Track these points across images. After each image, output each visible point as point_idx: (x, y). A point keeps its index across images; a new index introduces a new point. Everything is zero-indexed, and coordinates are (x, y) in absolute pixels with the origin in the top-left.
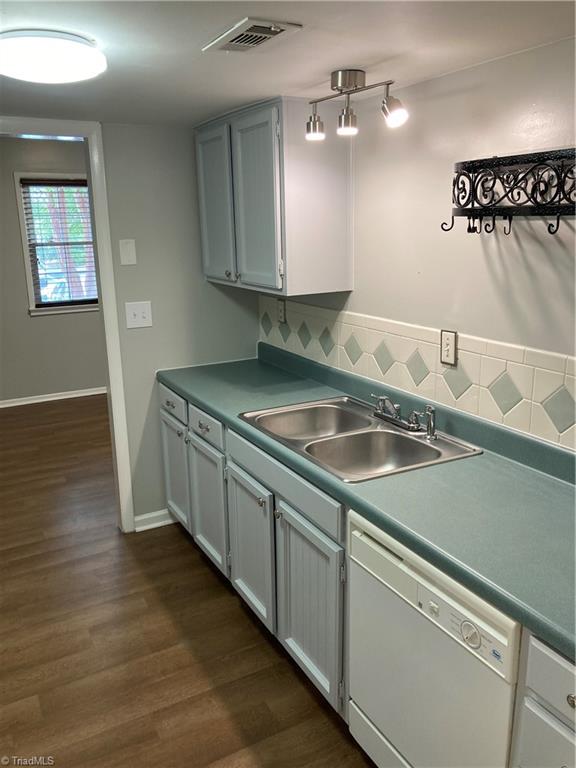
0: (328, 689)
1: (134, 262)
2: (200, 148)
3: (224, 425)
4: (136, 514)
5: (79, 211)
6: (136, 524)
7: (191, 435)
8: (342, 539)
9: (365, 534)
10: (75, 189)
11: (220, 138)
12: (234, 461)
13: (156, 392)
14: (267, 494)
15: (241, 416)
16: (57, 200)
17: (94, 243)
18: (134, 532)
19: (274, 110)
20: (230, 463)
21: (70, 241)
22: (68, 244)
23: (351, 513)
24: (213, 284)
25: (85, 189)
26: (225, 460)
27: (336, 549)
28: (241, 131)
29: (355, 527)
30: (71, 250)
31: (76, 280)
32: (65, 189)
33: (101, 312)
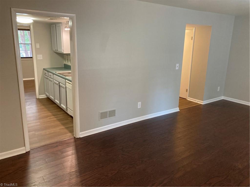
0: (65, 108)
1: (39, 47)
2: (51, 28)
3: (53, 74)
4: (39, 95)
5: (28, 36)
6: (39, 97)
7: (49, 78)
8: (65, 85)
9: (68, 83)
10: (27, 31)
11: (54, 27)
12: (55, 80)
13: (43, 72)
14: (58, 83)
15: (56, 72)
16: (22, 34)
17: (31, 44)
18: (39, 98)
19: (61, 24)
20: (54, 80)
21: (25, 43)
22: (25, 44)
23: (66, 80)
24: (55, 52)
25: (29, 31)
26: (53, 80)
27: (65, 86)
28: (57, 26)
29: (67, 82)
30: (26, 45)
31: (27, 52)
32: (25, 31)
33: (33, 60)
